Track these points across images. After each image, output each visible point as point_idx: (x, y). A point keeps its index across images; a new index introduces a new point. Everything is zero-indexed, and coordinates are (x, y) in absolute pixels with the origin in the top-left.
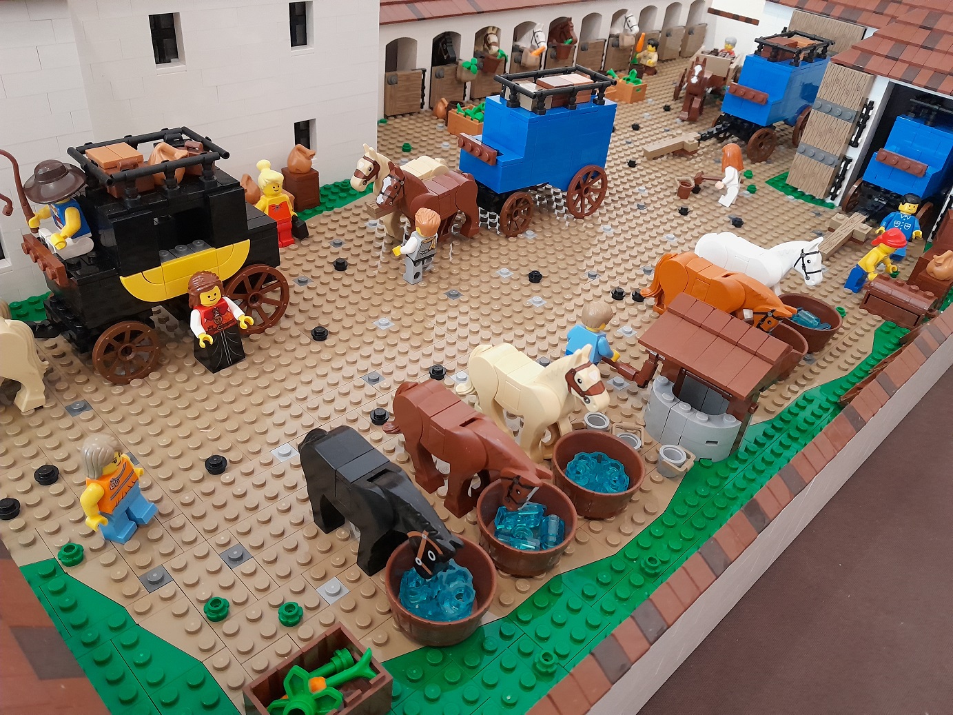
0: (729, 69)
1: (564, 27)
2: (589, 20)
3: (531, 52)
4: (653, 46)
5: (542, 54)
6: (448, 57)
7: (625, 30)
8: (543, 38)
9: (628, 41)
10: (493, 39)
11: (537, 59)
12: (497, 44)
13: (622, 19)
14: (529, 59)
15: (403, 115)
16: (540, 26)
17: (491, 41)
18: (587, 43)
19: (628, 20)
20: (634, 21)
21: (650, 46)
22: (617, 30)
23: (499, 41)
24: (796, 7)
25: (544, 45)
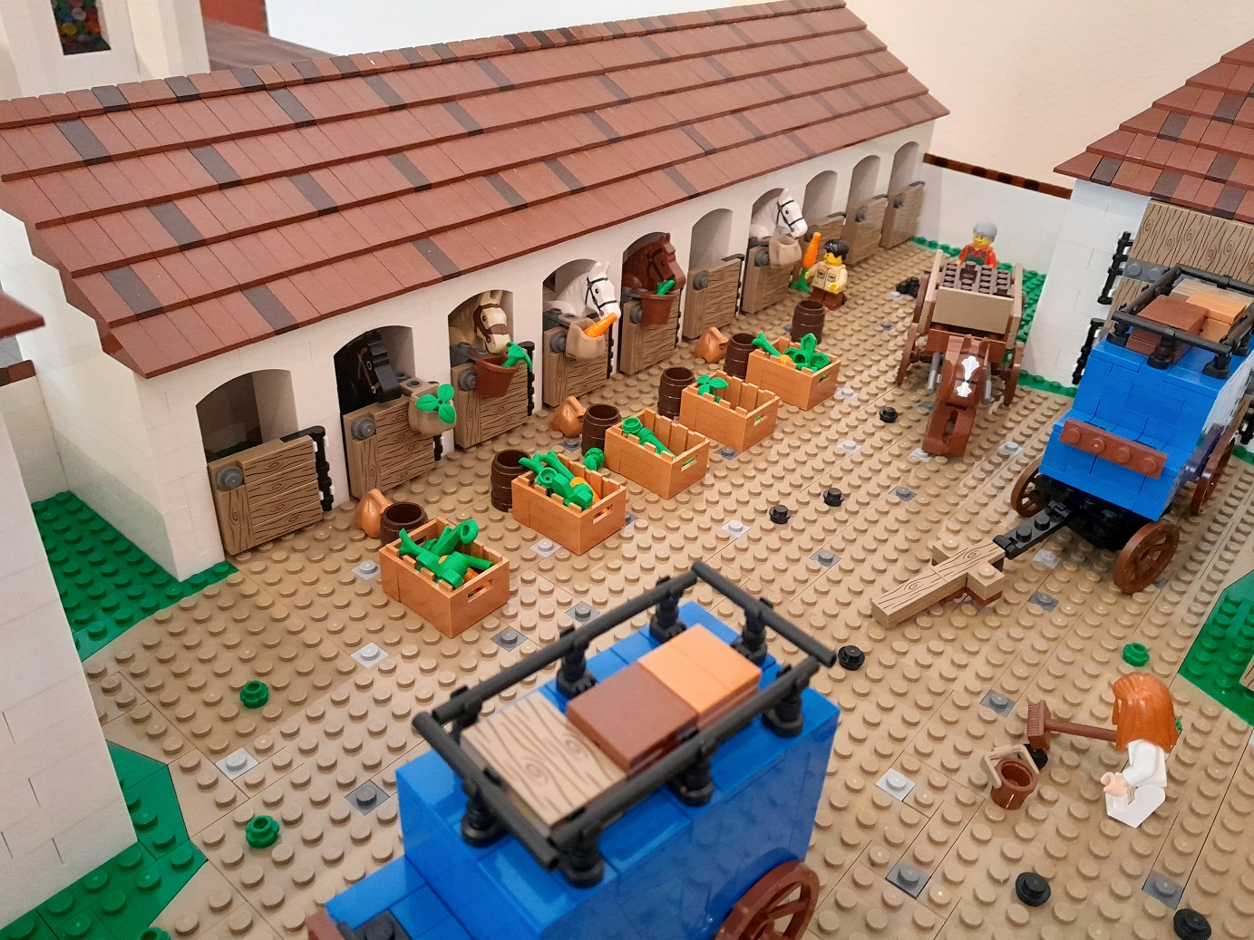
0: (1011, 319)
1: (655, 254)
2: (705, 229)
3: (584, 328)
4: (836, 256)
5: (611, 327)
6: (380, 389)
7: (779, 229)
8: (609, 291)
9: (787, 254)
10: (495, 317)
11: (599, 343)
12: (506, 329)
13: (771, 207)
14: (581, 344)
15: (277, 540)
16: (601, 268)
17: (490, 324)
18: (705, 273)
19: (784, 210)
20: (795, 210)
21: (831, 255)
22: (764, 230)
23: (509, 319)
24: (1151, 194)
25: (613, 310)
